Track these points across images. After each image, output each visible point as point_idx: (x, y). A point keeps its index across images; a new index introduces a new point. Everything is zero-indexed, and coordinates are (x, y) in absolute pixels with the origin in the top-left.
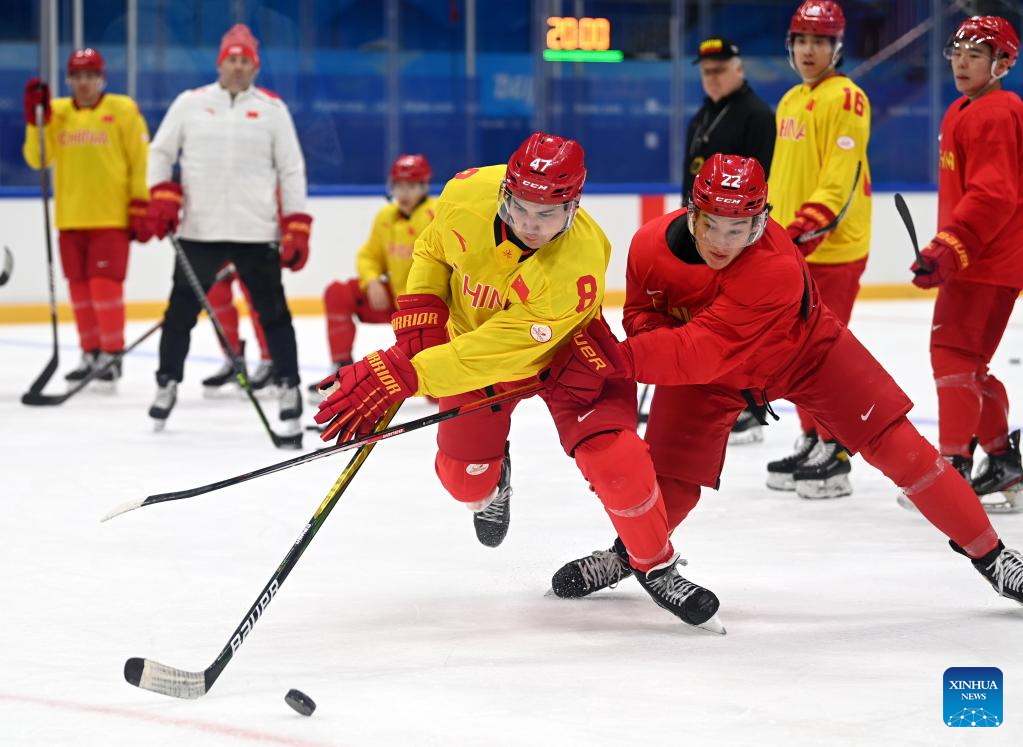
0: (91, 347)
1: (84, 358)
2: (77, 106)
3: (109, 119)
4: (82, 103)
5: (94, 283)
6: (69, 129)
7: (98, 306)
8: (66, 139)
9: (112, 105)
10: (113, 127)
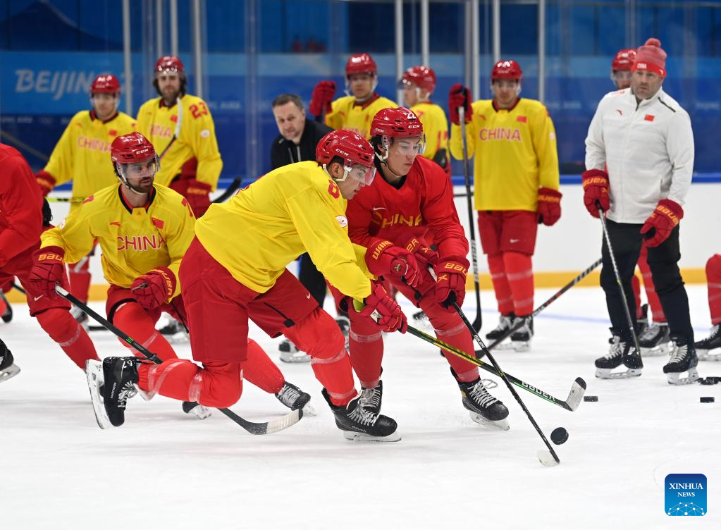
0: (507, 311)
1: (502, 321)
2: (496, 107)
3: (523, 119)
4: (500, 105)
5: (507, 257)
6: (489, 126)
7: (510, 277)
8: (486, 135)
9: (526, 108)
10: (526, 125)
